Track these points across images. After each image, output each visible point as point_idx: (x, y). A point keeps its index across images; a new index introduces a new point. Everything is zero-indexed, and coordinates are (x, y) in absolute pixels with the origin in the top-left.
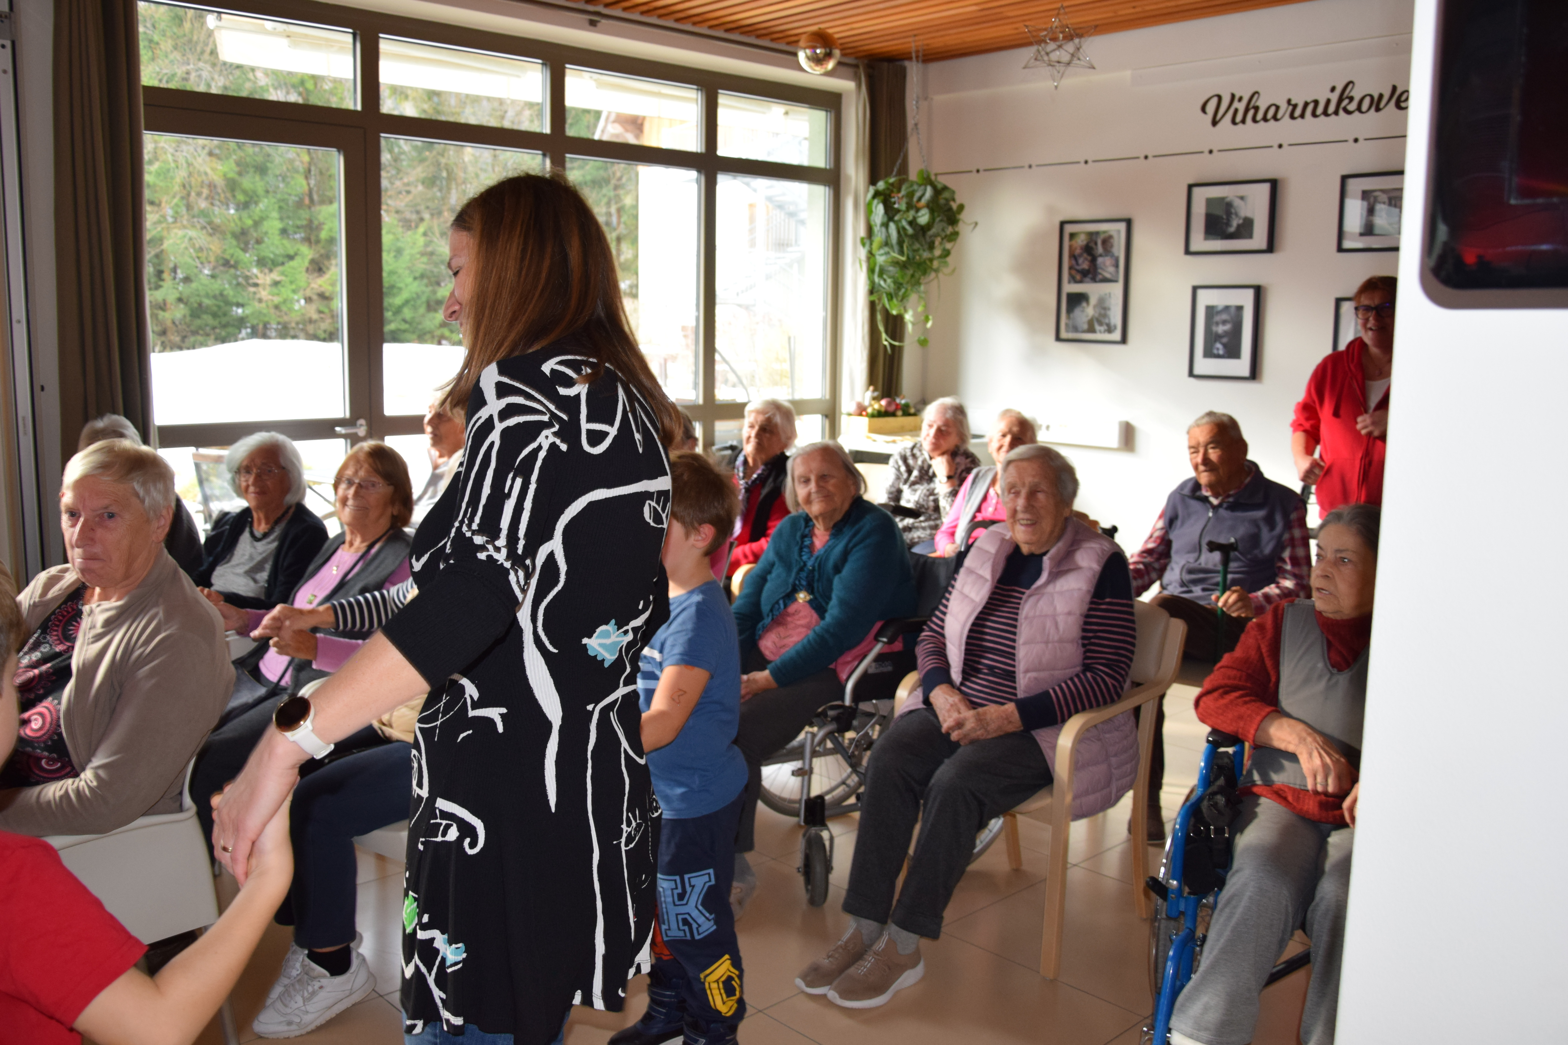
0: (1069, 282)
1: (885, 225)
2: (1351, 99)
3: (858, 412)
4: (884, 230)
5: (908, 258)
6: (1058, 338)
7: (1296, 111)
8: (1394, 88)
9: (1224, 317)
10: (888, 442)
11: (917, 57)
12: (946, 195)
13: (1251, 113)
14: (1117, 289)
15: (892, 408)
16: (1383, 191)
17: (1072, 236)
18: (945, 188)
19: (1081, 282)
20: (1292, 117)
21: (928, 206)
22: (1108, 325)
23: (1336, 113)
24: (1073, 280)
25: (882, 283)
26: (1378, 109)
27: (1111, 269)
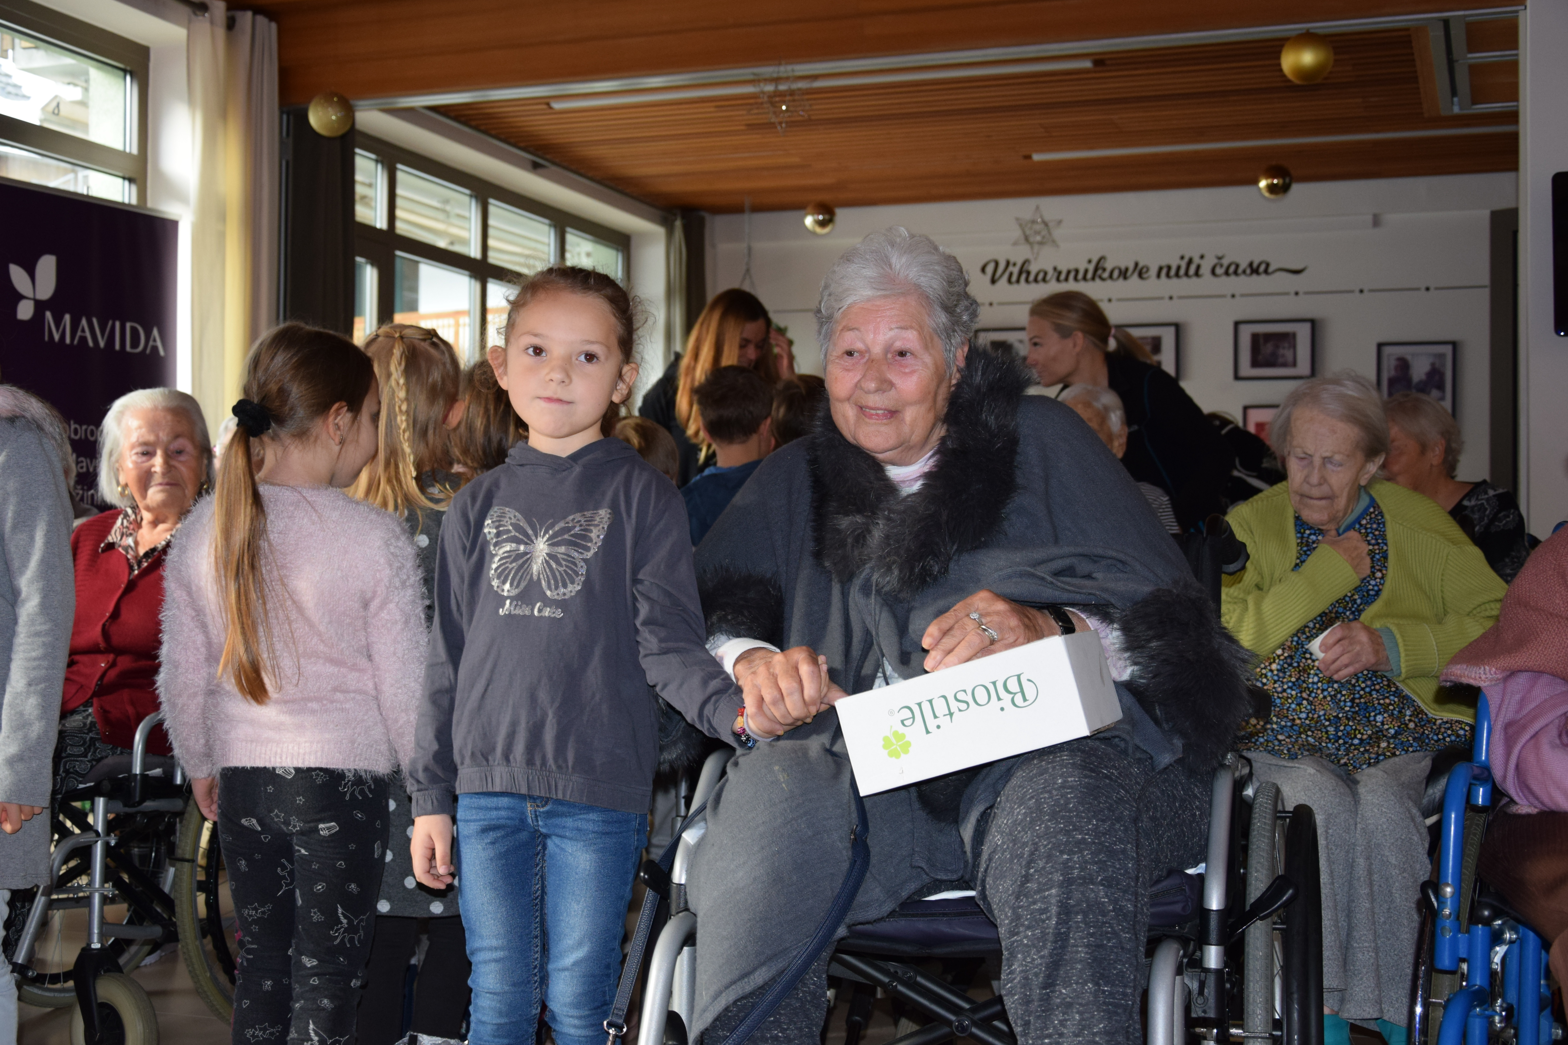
2: (1104, 270)
7: (1061, 276)
8: (1136, 264)
13: (1024, 275)
20: (1058, 280)
23: (1093, 278)
26: (1125, 279)
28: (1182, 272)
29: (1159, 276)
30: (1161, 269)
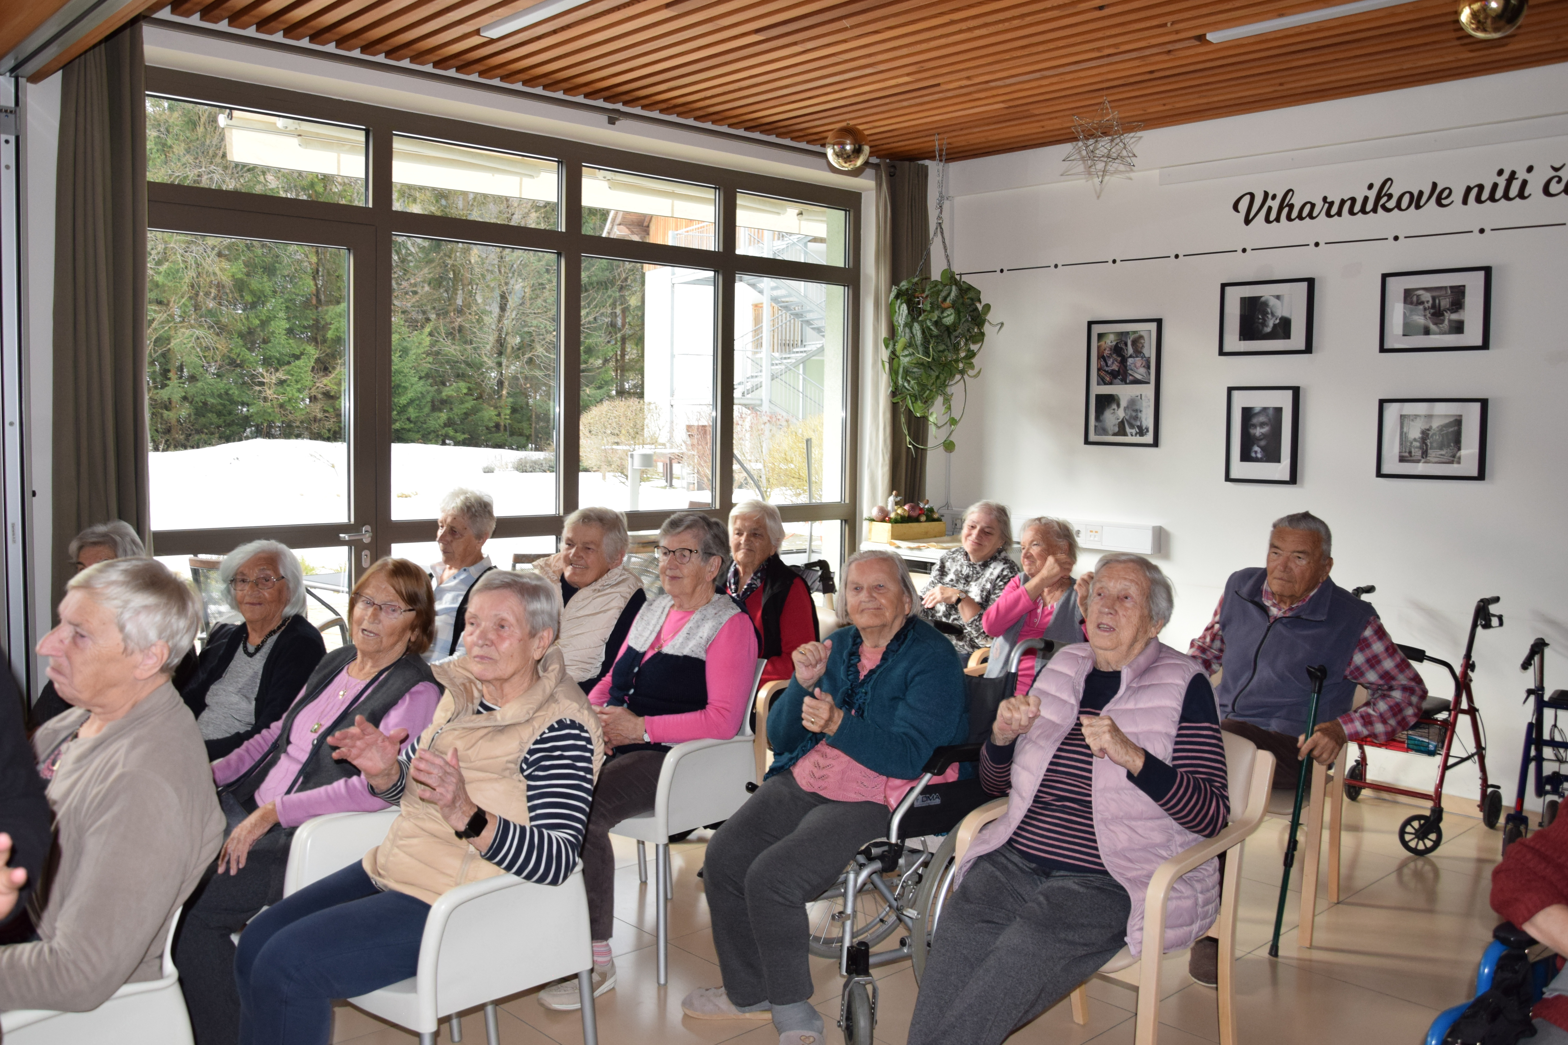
0: (1098, 384)
1: (909, 325)
2: (1390, 196)
3: (880, 516)
4: (907, 330)
5: (933, 359)
6: (1087, 442)
7: (1332, 209)
8: (1435, 185)
9: (1262, 419)
10: (911, 549)
11: (940, 156)
12: (971, 294)
13: (1286, 210)
14: (1148, 391)
15: (915, 514)
16: (1426, 289)
17: (1101, 336)
18: (970, 288)
19: (1111, 383)
20: (1328, 215)
21: (954, 306)
22: (1140, 428)
23: (1375, 210)
24: (1102, 381)
25: (906, 384)
26: (1418, 207)
27: (1142, 370)
28: (1499, 193)
29: (1465, 202)
30: (1469, 190)
